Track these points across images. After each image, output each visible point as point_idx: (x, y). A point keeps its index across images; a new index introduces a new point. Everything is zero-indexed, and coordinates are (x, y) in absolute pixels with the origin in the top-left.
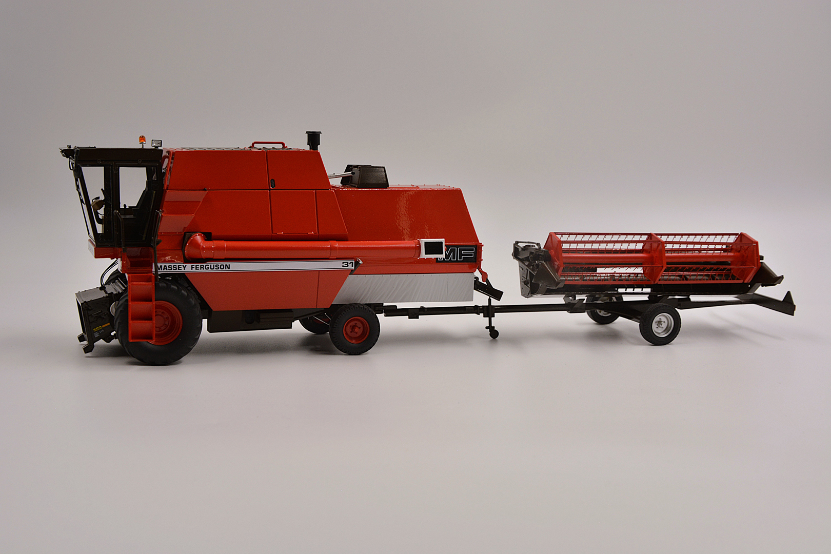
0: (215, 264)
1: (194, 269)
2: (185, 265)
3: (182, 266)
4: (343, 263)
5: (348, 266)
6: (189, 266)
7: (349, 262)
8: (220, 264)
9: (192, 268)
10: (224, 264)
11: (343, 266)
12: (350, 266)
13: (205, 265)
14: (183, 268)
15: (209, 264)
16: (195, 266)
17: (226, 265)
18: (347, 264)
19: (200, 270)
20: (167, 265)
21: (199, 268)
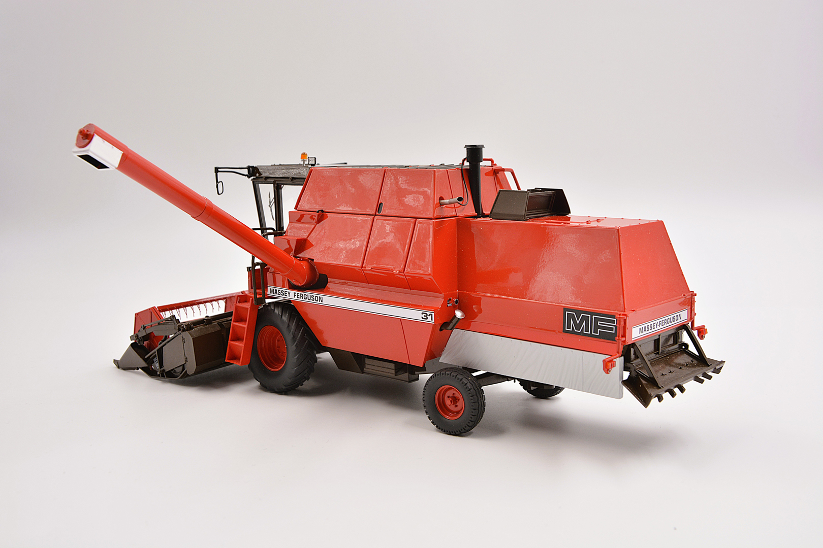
0: (311, 295)
1: (296, 297)
2: (289, 291)
3: (287, 293)
4: (422, 313)
5: (427, 319)
6: (292, 292)
7: (428, 314)
8: (315, 295)
9: (295, 295)
10: (318, 296)
11: (422, 317)
12: (429, 318)
13: (303, 294)
14: (288, 295)
15: (307, 294)
16: (296, 294)
17: (320, 297)
18: (426, 316)
19: (300, 299)
20: (277, 289)
21: (300, 297)
